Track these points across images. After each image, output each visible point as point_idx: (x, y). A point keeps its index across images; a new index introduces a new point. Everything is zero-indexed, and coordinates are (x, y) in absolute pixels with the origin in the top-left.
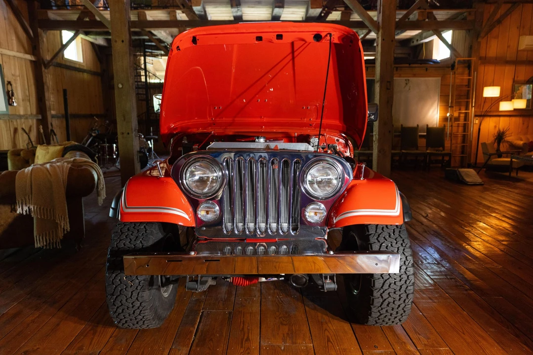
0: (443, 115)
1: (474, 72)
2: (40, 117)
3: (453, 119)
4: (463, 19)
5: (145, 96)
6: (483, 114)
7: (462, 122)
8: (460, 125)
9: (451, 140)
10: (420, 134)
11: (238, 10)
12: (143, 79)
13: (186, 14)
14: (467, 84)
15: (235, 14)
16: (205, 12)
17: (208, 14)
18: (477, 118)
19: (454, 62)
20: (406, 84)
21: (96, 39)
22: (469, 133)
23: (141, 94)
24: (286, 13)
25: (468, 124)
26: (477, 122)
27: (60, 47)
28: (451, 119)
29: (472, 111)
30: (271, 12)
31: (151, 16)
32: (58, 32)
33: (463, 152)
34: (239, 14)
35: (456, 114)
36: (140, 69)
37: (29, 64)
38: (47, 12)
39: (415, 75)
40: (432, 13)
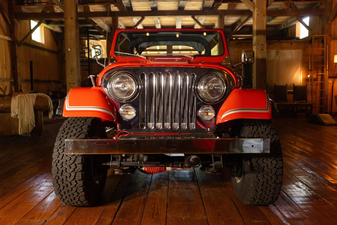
0: (305, 77)
1: (326, 45)
2: (13, 80)
3: (313, 80)
4: (317, 8)
5: (88, 67)
6: (334, 76)
7: (319, 81)
8: (318, 84)
9: (312, 95)
10: (288, 91)
11: (154, 2)
12: (87, 55)
13: (118, 7)
14: (322, 54)
15: (152, 6)
16: (131, 5)
17: (133, 7)
18: (330, 79)
19: (312, 38)
20: (277, 54)
21: (54, 28)
22: (325, 90)
23: (85, 66)
24: (188, 5)
25: (324, 83)
26: (331, 82)
27: (29, 31)
28: (311, 80)
29: (327, 74)
30: (177, 5)
31: (93, 9)
32: (28, 21)
33: (321, 104)
34: (155, 5)
35: (315, 76)
36: (85, 48)
37: (7, 43)
38: (21, 7)
39: (282, 48)
40: (294, 4)
